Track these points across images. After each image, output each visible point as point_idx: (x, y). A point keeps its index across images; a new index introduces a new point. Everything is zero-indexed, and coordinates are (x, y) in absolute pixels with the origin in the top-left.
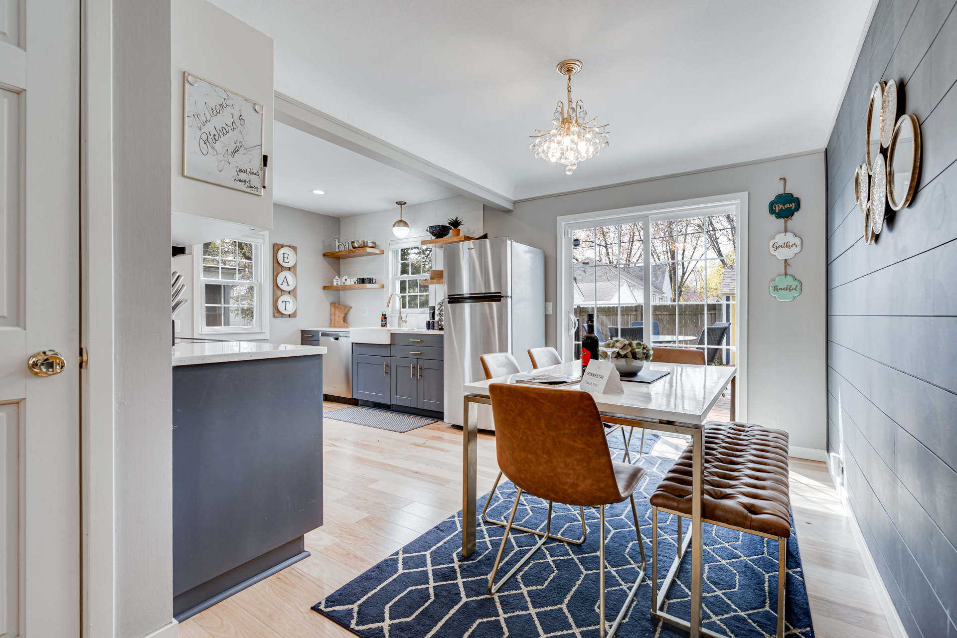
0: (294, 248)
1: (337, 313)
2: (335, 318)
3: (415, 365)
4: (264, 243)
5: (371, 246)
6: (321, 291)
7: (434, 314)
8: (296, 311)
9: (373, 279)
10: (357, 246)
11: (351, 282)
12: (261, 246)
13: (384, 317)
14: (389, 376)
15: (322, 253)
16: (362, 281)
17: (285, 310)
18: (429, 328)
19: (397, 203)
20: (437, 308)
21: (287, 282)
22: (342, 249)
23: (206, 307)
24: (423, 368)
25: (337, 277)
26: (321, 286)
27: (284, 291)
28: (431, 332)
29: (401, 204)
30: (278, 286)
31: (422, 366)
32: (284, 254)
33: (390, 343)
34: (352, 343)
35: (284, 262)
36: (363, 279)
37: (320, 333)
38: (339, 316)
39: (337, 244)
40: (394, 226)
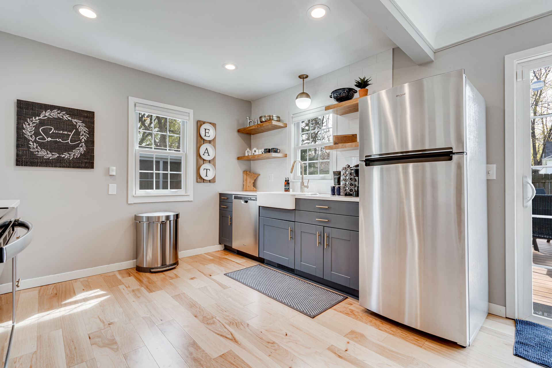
0: (214, 125)
1: (248, 179)
2: (246, 183)
3: (321, 233)
4: (189, 120)
5: (276, 120)
6: (235, 161)
7: (339, 179)
8: (215, 177)
9: (277, 149)
10: (264, 121)
11: (259, 152)
12: (187, 122)
13: (287, 183)
14: (293, 241)
15: (236, 130)
16: (269, 151)
17: (206, 176)
18: (333, 194)
19: (300, 77)
20: (342, 173)
21: (208, 153)
22: (252, 124)
23: (140, 173)
24: (330, 237)
25: (248, 149)
26: (235, 156)
27: (205, 160)
28: (337, 198)
29: (303, 77)
30: (200, 156)
31: (329, 234)
32: (205, 129)
33: (294, 208)
34: (259, 206)
35: (205, 136)
36: (269, 149)
37: (233, 196)
38: (250, 182)
39: (249, 121)
40: (297, 98)
